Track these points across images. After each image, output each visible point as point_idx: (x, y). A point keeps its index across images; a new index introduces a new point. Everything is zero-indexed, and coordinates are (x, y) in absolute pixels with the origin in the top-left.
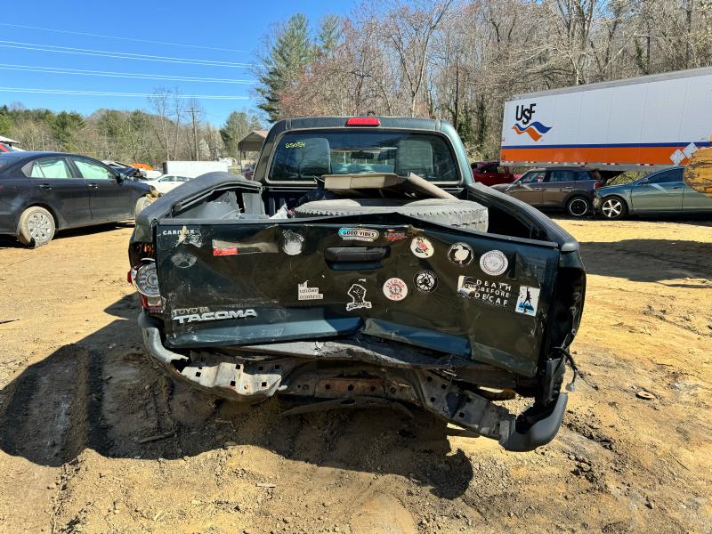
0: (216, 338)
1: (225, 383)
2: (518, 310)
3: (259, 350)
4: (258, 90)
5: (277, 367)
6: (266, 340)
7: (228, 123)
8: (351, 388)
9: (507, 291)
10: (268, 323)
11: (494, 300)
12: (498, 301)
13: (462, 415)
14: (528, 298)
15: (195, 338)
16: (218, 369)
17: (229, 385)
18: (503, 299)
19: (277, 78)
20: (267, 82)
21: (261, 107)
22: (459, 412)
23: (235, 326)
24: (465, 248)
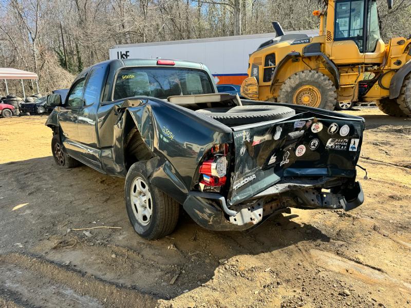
0: (245, 195)
1: (247, 220)
2: (350, 150)
3: (258, 197)
5: (259, 205)
6: (262, 190)
8: (271, 208)
9: (346, 142)
10: (259, 181)
11: (341, 147)
12: (342, 147)
13: (326, 203)
14: (354, 144)
15: (238, 198)
16: (241, 214)
17: (250, 221)
18: (344, 146)
22: (324, 202)
23: (249, 186)
24: (336, 125)
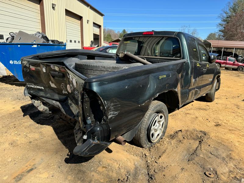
4: (220, 24)
7: (208, 37)
15: (32, 92)
17: (37, 107)
19: (229, 19)
20: (224, 21)
21: (220, 31)
23: (39, 91)
